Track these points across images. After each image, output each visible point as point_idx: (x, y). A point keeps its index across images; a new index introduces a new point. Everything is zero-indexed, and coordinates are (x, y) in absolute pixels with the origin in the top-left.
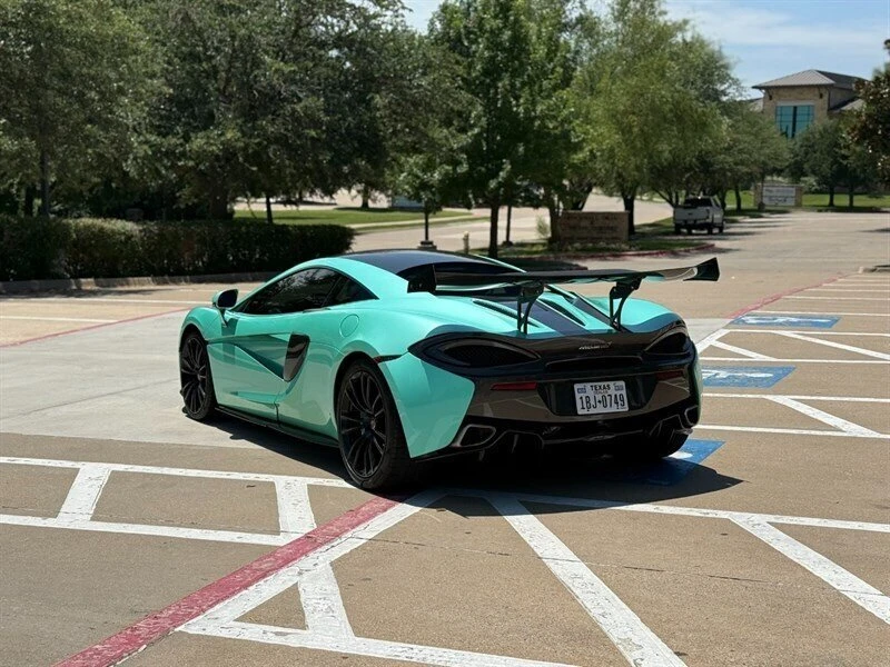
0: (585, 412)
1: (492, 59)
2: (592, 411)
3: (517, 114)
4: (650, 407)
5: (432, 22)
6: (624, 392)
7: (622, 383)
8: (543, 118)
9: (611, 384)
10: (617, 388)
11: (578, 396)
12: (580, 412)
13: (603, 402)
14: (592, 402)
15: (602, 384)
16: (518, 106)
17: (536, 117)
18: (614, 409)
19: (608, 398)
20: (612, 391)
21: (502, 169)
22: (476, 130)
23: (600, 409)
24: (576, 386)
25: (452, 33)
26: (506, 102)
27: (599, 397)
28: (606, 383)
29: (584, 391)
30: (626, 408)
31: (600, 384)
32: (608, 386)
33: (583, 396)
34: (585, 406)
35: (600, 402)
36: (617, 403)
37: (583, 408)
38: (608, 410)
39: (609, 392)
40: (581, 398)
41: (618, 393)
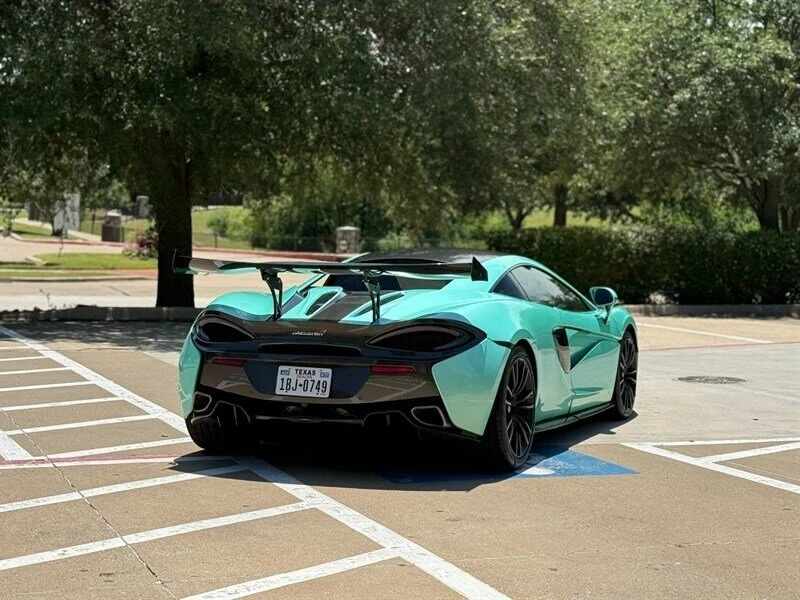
0: (283, 393)
2: (291, 393)
4: (360, 398)
6: (329, 380)
7: (329, 371)
9: (317, 370)
10: (323, 375)
11: (279, 377)
12: (278, 392)
13: (305, 387)
14: (293, 385)
15: (308, 369)
18: (314, 394)
19: (310, 383)
20: (317, 378)
23: (300, 392)
24: (281, 368)
27: (301, 381)
28: (312, 369)
29: (287, 373)
30: (327, 394)
31: (306, 368)
32: (314, 372)
33: (286, 378)
34: (284, 387)
35: (301, 385)
36: (318, 389)
37: (282, 389)
38: (307, 394)
39: (314, 378)
40: (282, 379)
41: (322, 380)
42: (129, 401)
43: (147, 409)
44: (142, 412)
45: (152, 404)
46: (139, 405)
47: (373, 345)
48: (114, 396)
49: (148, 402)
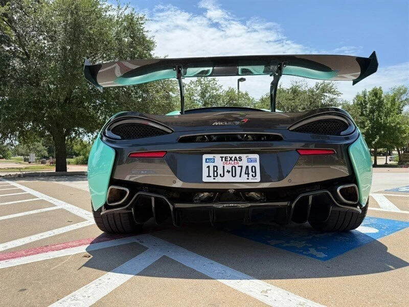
0: (211, 180)
1: (372, 108)
2: (219, 179)
3: (381, 122)
4: (290, 181)
5: (354, 100)
6: (257, 165)
7: (257, 156)
8: (390, 123)
9: (244, 156)
10: (250, 161)
11: (205, 165)
12: (205, 179)
13: (232, 171)
14: (220, 171)
15: (234, 156)
16: (381, 120)
17: (387, 123)
18: (243, 179)
19: (238, 170)
20: (244, 163)
21: (376, 138)
22: (367, 128)
23: (228, 178)
24: (205, 157)
25: (359, 102)
26: (377, 119)
27: (228, 167)
28: (238, 156)
30: (258, 179)
31: (231, 155)
32: (240, 158)
33: (211, 165)
34: (211, 174)
35: (228, 172)
36: (248, 174)
37: (209, 176)
38: (237, 179)
39: (240, 163)
40: (209, 167)
41: (250, 165)
42: (46, 199)
43: (55, 203)
44: (53, 205)
45: (57, 200)
46: (51, 201)
47: (292, 131)
48: (38, 198)
49: (55, 200)
